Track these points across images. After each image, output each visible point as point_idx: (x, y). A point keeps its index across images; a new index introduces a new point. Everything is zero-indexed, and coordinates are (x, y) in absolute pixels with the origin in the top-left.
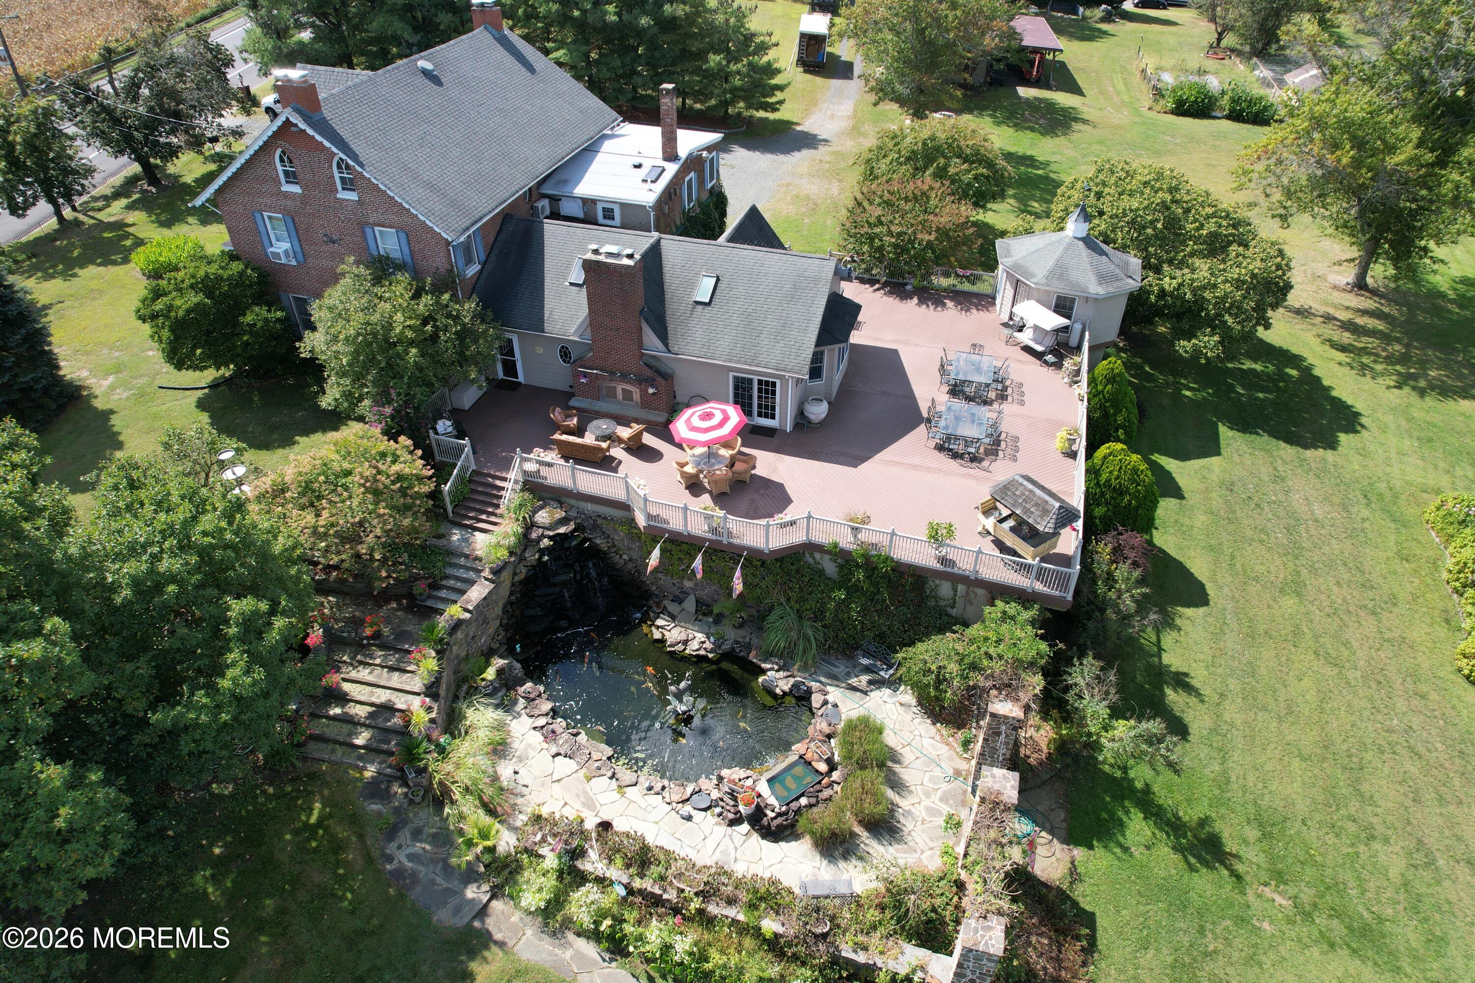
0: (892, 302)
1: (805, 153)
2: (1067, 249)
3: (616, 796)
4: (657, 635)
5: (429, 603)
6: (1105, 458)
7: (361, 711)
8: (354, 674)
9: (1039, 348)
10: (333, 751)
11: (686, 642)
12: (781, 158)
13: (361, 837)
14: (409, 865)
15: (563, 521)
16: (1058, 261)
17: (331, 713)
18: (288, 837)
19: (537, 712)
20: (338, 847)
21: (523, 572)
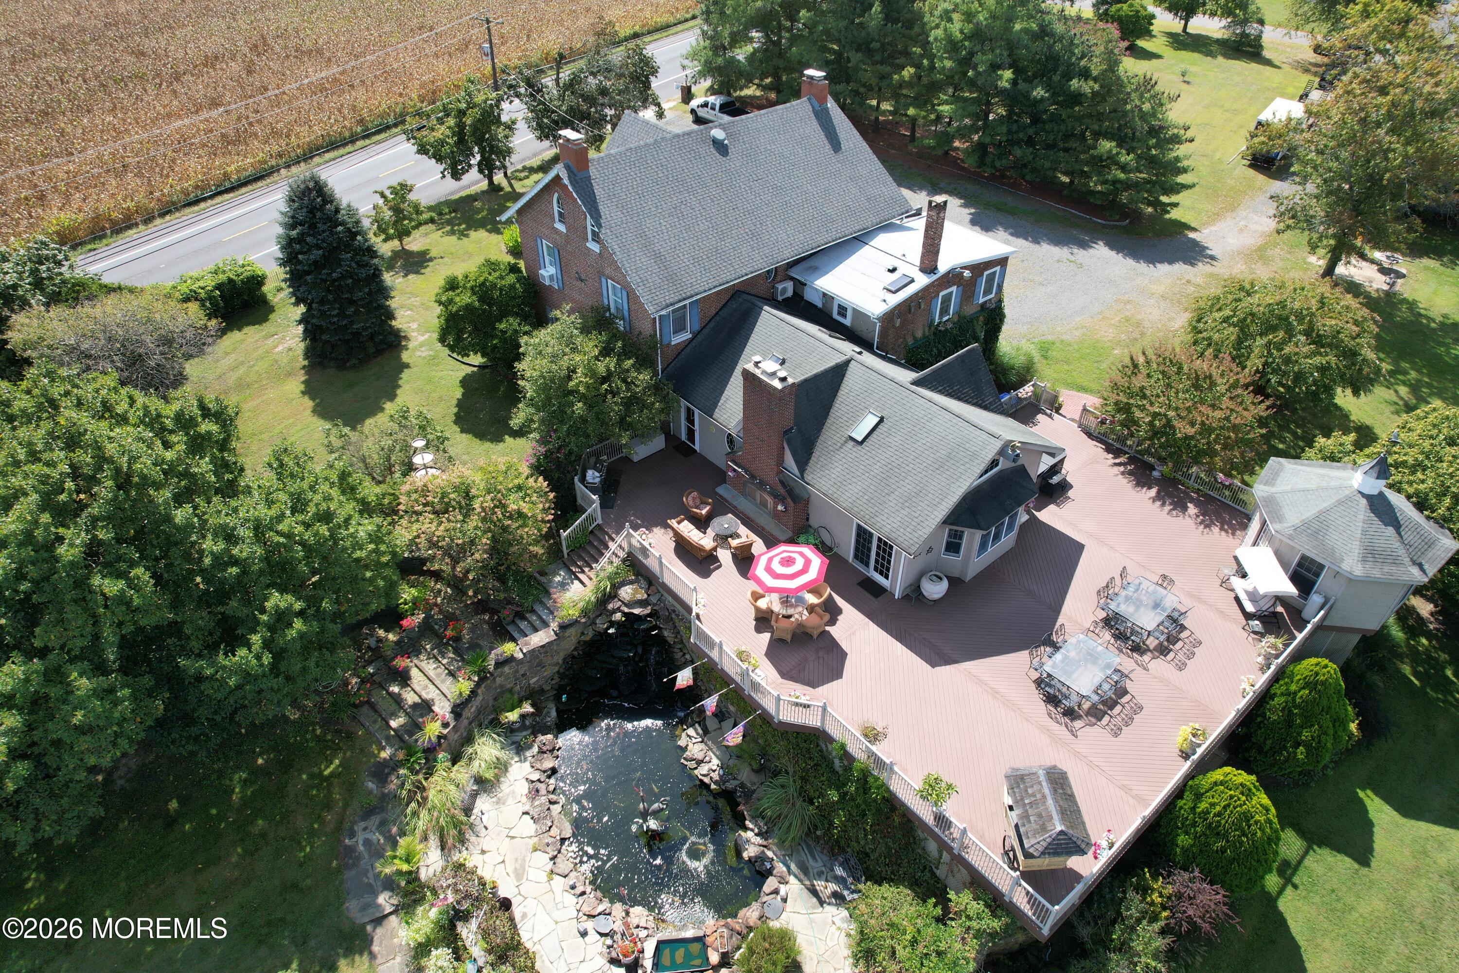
0: (1124, 485)
1: (1179, 268)
2: (1341, 503)
3: (544, 877)
4: (682, 743)
5: (510, 628)
6: (1216, 784)
7: (410, 698)
8: (423, 665)
9: (1250, 608)
10: (375, 722)
11: (700, 762)
12: (1142, 267)
13: (346, 805)
14: (361, 848)
15: (642, 603)
16: (1321, 513)
17: (391, 689)
18: (304, 776)
19: (538, 766)
20: (327, 806)
21: (590, 635)
